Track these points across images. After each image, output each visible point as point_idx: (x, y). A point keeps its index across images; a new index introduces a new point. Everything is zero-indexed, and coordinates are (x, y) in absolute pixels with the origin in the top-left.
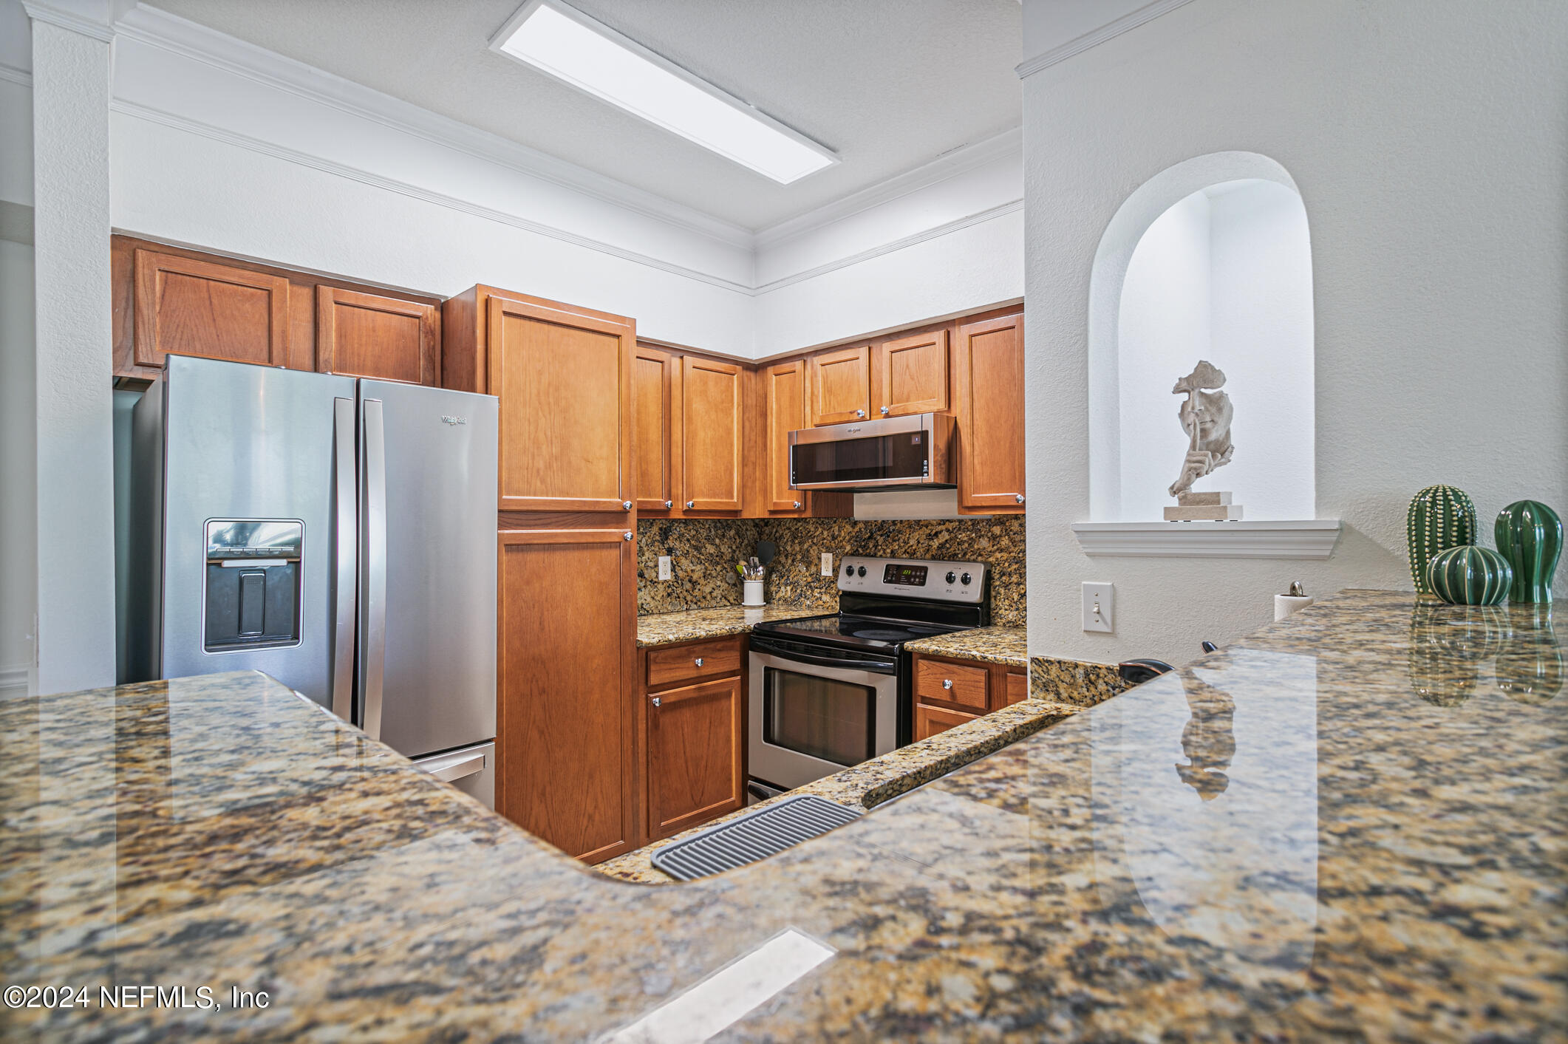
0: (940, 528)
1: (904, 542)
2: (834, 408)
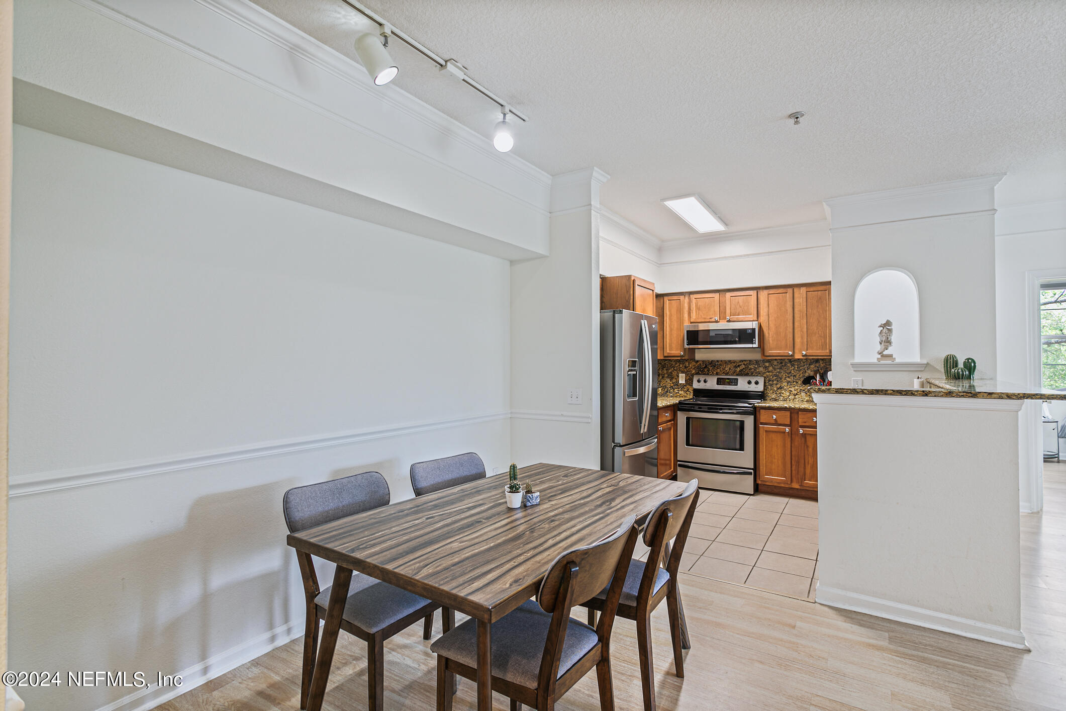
0: (740, 363)
1: (723, 369)
2: (701, 316)
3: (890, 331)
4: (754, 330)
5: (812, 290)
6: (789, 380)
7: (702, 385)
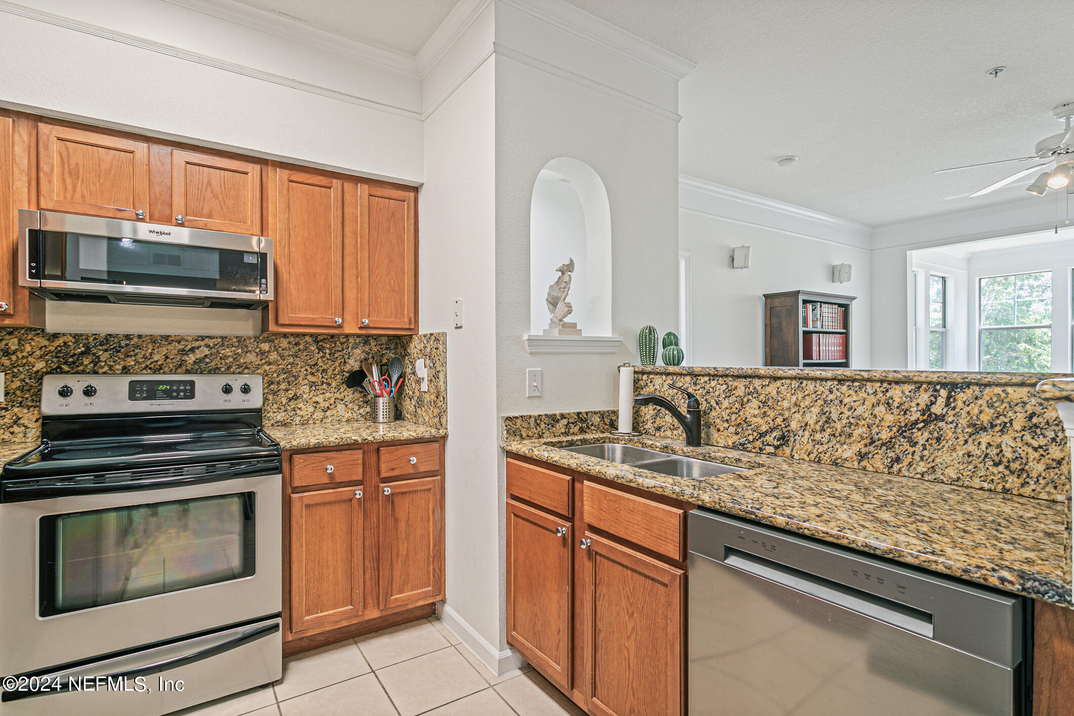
0: (197, 344)
1: (145, 357)
4: (262, 256)
5: (379, 193)
6: (313, 379)
7: (77, 405)
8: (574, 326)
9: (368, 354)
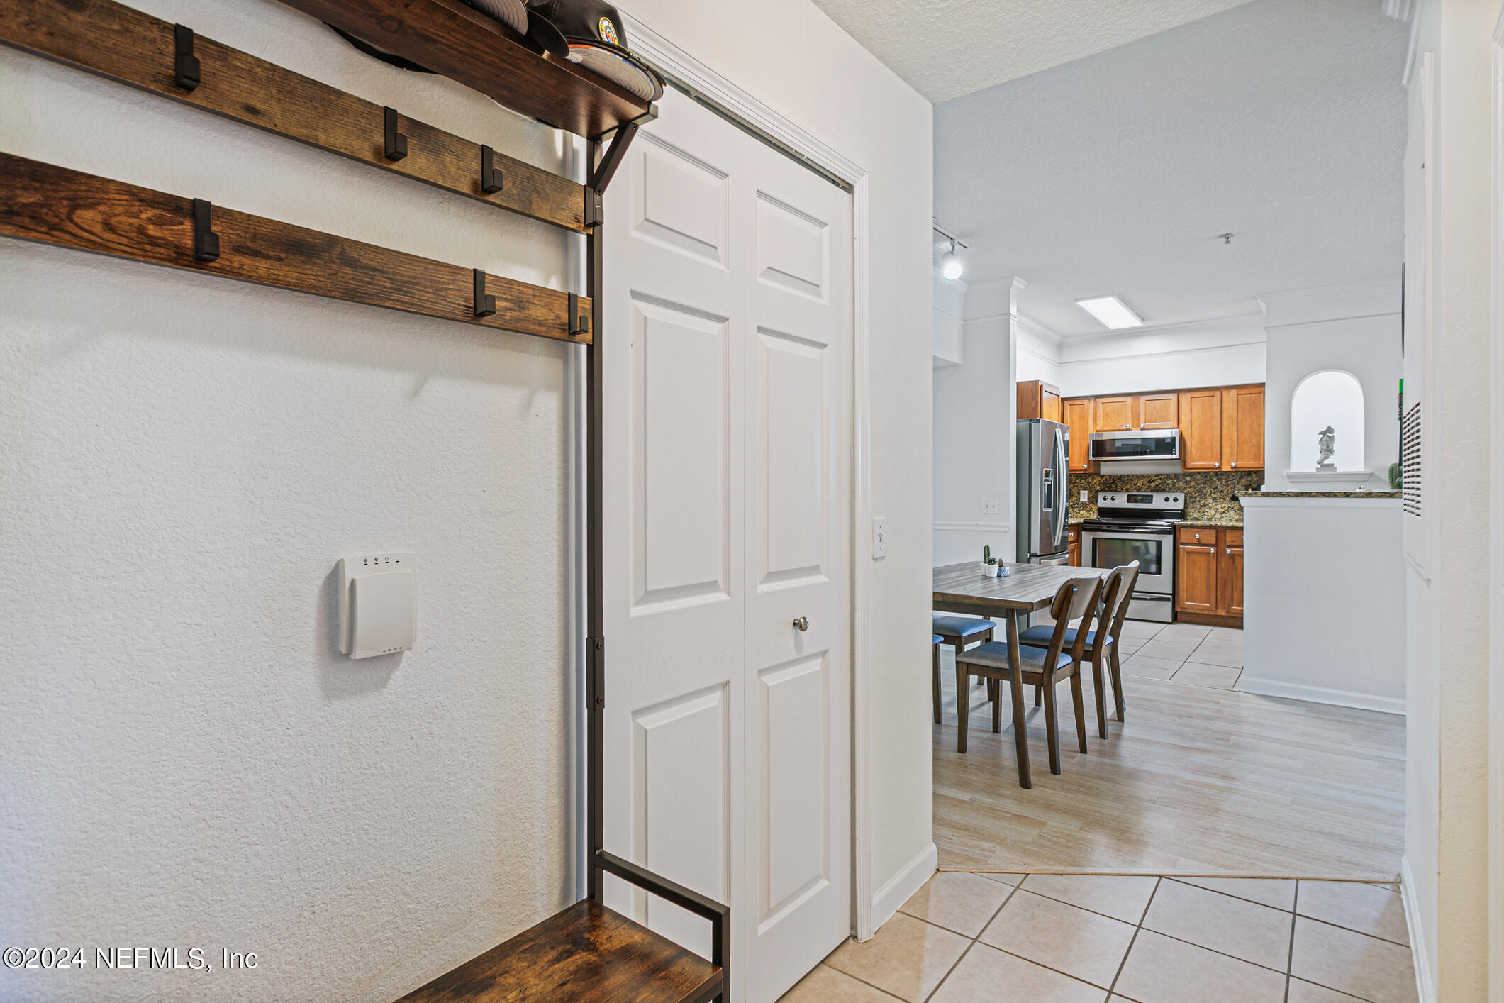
0: (1155, 478)
1: (1134, 484)
2: (1109, 423)
3: (1332, 438)
4: (1174, 439)
5: (1243, 393)
6: (1214, 496)
7: (1108, 504)
8: (1332, 465)
9: (1250, 481)
